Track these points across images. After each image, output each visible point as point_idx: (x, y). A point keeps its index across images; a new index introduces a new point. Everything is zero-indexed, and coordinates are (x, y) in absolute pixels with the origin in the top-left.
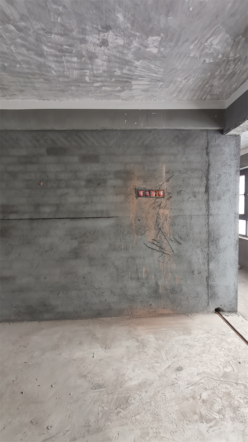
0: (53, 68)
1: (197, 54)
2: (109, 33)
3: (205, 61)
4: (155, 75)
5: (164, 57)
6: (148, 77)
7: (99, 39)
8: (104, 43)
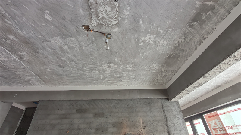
0: (87, 75)
1: (148, 70)
2: (111, 64)
3: (152, 72)
4: (132, 77)
5: (135, 71)
6: (128, 77)
7: (107, 66)
8: (110, 67)
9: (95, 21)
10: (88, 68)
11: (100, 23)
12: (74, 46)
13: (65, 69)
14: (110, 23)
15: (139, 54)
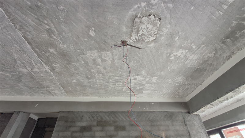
0: (111, 86)
1: (172, 82)
2: (138, 76)
3: (175, 84)
4: (154, 89)
5: (159, 83)
6: (150, 89)
8: (135, 79)
9: (134, 37)
10: (113, 80)
11: (138, 39)
12: (107, 59)
13: (91, 80)
14: (147, 39)
15: (168, 67)
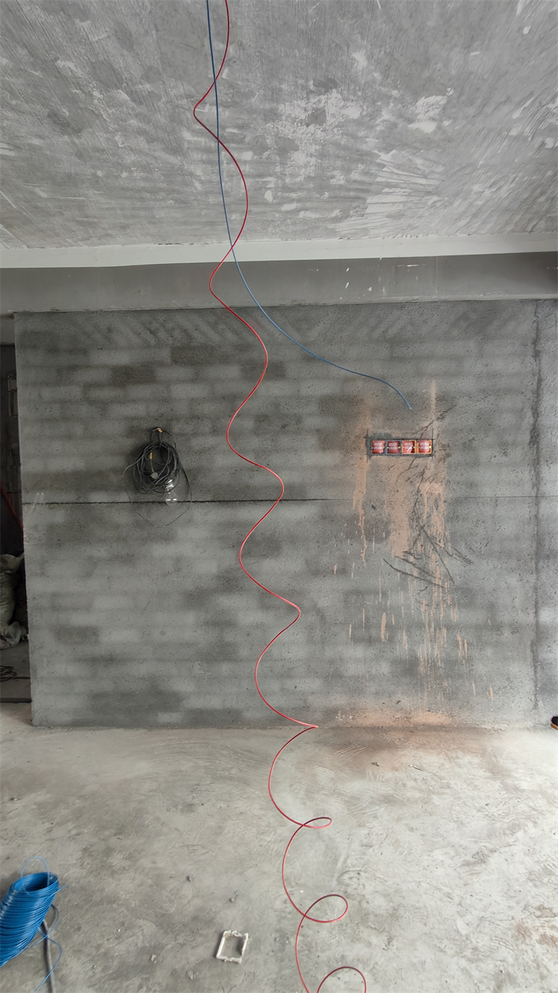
0: (199, 176)
1: (528, 129)
2: (330, 96)
3: (543, 144)
4: (423, 181)
5: (450, 140)
6: (405, 185)
7: (305, 110)
8: (317, 117)
